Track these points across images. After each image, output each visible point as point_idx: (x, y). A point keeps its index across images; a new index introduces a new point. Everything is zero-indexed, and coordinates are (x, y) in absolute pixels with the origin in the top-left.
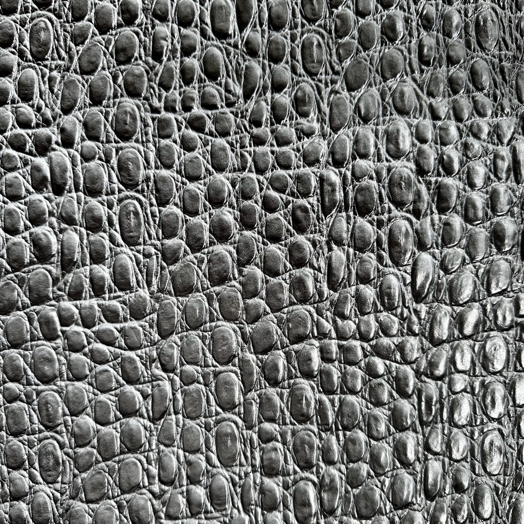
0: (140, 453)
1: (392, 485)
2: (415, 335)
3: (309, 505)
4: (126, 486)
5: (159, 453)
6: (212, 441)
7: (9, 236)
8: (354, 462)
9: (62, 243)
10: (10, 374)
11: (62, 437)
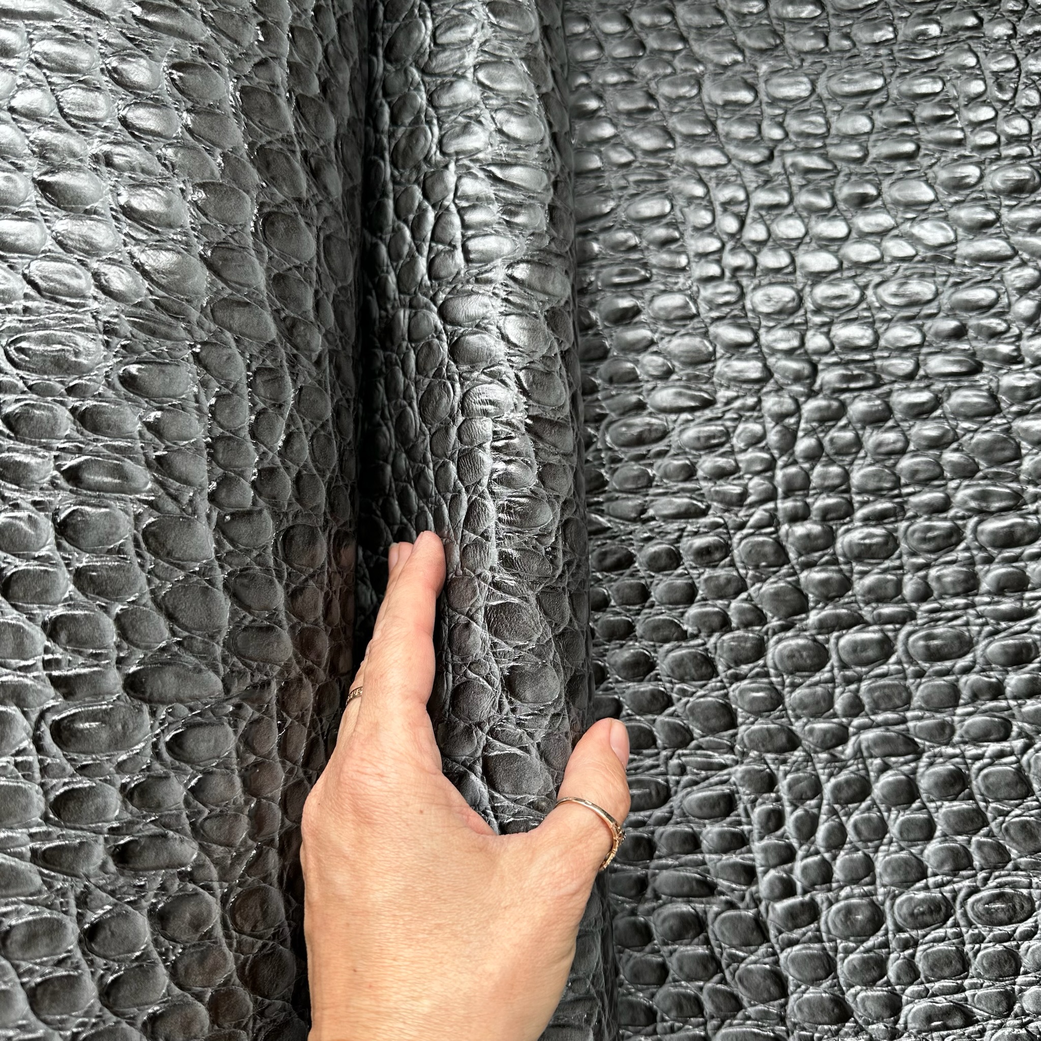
0: (969, 769)
1: (967, 418)
2: (760, 401)
3: (1012, 526)
4: (1020, 789)
5: (965, 743)
6: (939, 666)
7: (670, 978)
8: (942, 471)
9: (674, 896)
10: (875, 974)
11: (960, 889)
